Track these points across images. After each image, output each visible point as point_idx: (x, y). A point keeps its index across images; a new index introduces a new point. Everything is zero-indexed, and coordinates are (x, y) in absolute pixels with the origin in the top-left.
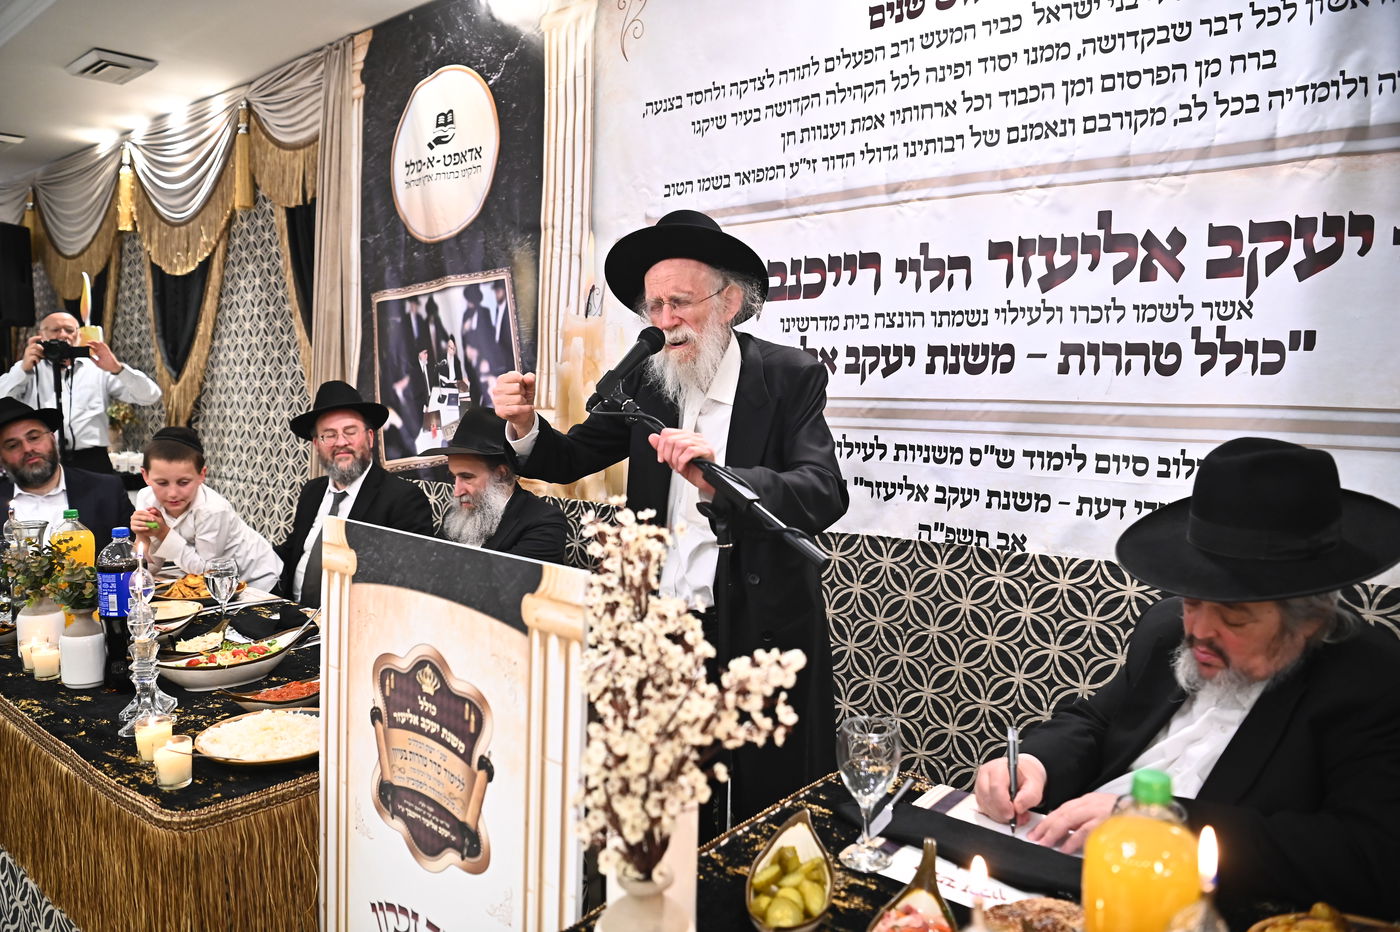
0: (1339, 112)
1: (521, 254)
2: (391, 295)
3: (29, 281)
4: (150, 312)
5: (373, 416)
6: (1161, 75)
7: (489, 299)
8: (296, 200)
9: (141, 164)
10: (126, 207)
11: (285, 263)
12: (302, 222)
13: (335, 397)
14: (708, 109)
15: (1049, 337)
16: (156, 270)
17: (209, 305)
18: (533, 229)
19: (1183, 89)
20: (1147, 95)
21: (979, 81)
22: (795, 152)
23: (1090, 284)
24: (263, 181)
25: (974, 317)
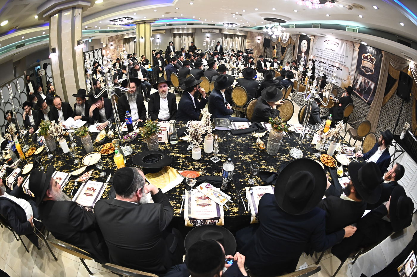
0: (340, 62)
1: (308, 55)
2: (299, 55)
3: (269, 43)
4: (281, 49)
5: (296, 64)
6: (335, 58)
7: (305, 57)
8: (294, 45)
9: (281, 37)
10: (279, 40)
11: (292, 49)
12: (294, 47)
13: (294, 61)
14: (318, 50)
15: (329, 69)
16: (281, 46)
17: (286, 50)
18: (309, 53)
19: (336, 59)
20: (334, 58)
21: (329, 54)
22: (321, 55)
23: (331, 67)
24: (291, 43)
25: (327, 67)
